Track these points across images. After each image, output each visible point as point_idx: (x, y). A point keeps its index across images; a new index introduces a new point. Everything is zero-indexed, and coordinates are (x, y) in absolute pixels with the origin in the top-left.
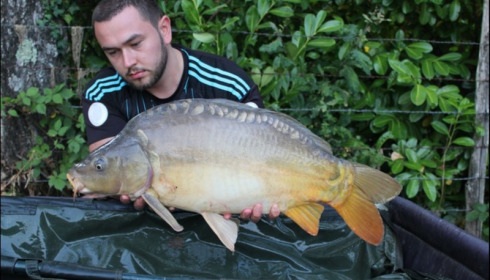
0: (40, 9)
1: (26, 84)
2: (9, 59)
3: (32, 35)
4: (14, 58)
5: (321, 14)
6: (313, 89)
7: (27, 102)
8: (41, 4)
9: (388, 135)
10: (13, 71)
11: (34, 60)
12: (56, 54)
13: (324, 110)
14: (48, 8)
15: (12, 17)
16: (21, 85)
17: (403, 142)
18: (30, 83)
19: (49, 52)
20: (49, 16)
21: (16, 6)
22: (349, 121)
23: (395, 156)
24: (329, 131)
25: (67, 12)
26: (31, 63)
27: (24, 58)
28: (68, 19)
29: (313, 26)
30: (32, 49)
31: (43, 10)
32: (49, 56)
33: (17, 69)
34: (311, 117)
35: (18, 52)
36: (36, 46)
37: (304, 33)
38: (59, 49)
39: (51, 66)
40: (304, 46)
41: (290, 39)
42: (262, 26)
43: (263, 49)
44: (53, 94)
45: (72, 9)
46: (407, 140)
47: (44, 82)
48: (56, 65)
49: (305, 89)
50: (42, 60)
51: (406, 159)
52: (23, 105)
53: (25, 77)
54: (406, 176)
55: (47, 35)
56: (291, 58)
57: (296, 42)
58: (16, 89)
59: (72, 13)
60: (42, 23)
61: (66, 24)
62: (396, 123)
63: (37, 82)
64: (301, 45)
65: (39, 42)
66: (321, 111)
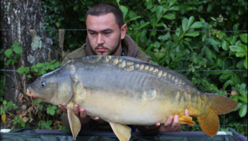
0: (43, 21)
1: (36, 59)
2: (27, 47)
3: (39, 34)
4: (30, 46)
5: (192, 18)
6: (188, 59)
7: (36, 70)
8: (44, 18)
9: (229, 82)
10: (30, 53)
11: (40, 47)
12: (52, 43)
13: (193, 70)
14: (47, 20)
15: (29, 25)
16: (34, 60)
17: (238, 85)
18: (39, 59)
19: (48, 42)
20: (47, 24)
21: (31, 20)
22: (208, 75)
23: (233, 93)
24: (196, 82)
25: (57, 21)
26: (39, 48)
27: (35, 46)
28: (58, 25)
29: (187, 25)
30: (39, 41)
31: (45, 21)
32: (49, 44)
33: (32, 52)
34: (187, 74)
35: (32, 43)
36: (41, 40)
37: (182, 29)
38: (53, 40)
40: (182, 36)
41: (174, 33)
42: (159, 25)
43: (160, 38)
44: (50, 65)
45: (60, 20)
46: (240, 84)
47: (46, 58)
48: (52, 49)
49: (183, 59)
50: (44, 46)
51: (240, 95)
52: (34, 72)
53: (36, 56)
54: (240, 105)
55: (47, 34)
56: (175, 43)
57: (178, 34)
58: (31, 62)
59: (60, 21)
60: (44, 28)
61: (57, 28)
62: (234, 76)
63: (42, 58)
64: (180, 35)
65: (43, 38)
66: (191, 72)
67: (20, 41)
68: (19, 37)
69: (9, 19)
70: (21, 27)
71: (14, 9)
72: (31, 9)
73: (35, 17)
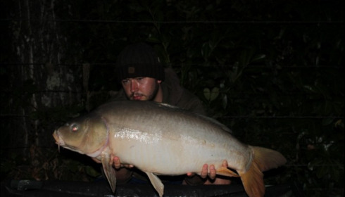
0: (62, 51)
1: (53, 100)
2: (42, 85)
4: (45, 84)
10: (44, 92)
11: (58, 85)
12: (73, 80)
15: (44, 57)
16: (49, 102)
19: (68, 79)
21: (46, 50)
23: (310, 147)
26: (56, 87)
27: (51, 84)
30: (57, 78)
32: (69, 82)
33: (47, 91)
35: (48, 80)
36: (59, 76)
38: (75, 77)
39: (70, 88)
40: (241, 73)
47: (65, 99)
48: (72, 87)
50: (63, 85)
53: (52, 97)
58: (47, 105)
65: (61, 73)
67: (32, 77)
68: (32, 72)
69: (18, 49)
70: (34, 60)
71: (25, 37)
72: (48, 36)
73: (52, 46)
